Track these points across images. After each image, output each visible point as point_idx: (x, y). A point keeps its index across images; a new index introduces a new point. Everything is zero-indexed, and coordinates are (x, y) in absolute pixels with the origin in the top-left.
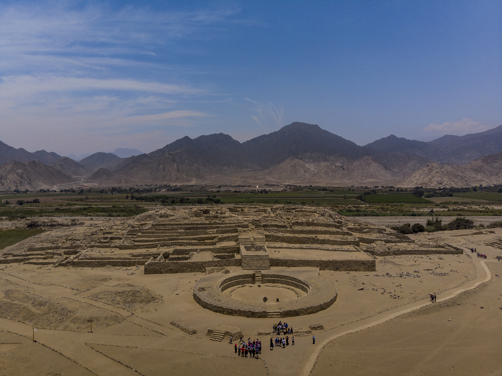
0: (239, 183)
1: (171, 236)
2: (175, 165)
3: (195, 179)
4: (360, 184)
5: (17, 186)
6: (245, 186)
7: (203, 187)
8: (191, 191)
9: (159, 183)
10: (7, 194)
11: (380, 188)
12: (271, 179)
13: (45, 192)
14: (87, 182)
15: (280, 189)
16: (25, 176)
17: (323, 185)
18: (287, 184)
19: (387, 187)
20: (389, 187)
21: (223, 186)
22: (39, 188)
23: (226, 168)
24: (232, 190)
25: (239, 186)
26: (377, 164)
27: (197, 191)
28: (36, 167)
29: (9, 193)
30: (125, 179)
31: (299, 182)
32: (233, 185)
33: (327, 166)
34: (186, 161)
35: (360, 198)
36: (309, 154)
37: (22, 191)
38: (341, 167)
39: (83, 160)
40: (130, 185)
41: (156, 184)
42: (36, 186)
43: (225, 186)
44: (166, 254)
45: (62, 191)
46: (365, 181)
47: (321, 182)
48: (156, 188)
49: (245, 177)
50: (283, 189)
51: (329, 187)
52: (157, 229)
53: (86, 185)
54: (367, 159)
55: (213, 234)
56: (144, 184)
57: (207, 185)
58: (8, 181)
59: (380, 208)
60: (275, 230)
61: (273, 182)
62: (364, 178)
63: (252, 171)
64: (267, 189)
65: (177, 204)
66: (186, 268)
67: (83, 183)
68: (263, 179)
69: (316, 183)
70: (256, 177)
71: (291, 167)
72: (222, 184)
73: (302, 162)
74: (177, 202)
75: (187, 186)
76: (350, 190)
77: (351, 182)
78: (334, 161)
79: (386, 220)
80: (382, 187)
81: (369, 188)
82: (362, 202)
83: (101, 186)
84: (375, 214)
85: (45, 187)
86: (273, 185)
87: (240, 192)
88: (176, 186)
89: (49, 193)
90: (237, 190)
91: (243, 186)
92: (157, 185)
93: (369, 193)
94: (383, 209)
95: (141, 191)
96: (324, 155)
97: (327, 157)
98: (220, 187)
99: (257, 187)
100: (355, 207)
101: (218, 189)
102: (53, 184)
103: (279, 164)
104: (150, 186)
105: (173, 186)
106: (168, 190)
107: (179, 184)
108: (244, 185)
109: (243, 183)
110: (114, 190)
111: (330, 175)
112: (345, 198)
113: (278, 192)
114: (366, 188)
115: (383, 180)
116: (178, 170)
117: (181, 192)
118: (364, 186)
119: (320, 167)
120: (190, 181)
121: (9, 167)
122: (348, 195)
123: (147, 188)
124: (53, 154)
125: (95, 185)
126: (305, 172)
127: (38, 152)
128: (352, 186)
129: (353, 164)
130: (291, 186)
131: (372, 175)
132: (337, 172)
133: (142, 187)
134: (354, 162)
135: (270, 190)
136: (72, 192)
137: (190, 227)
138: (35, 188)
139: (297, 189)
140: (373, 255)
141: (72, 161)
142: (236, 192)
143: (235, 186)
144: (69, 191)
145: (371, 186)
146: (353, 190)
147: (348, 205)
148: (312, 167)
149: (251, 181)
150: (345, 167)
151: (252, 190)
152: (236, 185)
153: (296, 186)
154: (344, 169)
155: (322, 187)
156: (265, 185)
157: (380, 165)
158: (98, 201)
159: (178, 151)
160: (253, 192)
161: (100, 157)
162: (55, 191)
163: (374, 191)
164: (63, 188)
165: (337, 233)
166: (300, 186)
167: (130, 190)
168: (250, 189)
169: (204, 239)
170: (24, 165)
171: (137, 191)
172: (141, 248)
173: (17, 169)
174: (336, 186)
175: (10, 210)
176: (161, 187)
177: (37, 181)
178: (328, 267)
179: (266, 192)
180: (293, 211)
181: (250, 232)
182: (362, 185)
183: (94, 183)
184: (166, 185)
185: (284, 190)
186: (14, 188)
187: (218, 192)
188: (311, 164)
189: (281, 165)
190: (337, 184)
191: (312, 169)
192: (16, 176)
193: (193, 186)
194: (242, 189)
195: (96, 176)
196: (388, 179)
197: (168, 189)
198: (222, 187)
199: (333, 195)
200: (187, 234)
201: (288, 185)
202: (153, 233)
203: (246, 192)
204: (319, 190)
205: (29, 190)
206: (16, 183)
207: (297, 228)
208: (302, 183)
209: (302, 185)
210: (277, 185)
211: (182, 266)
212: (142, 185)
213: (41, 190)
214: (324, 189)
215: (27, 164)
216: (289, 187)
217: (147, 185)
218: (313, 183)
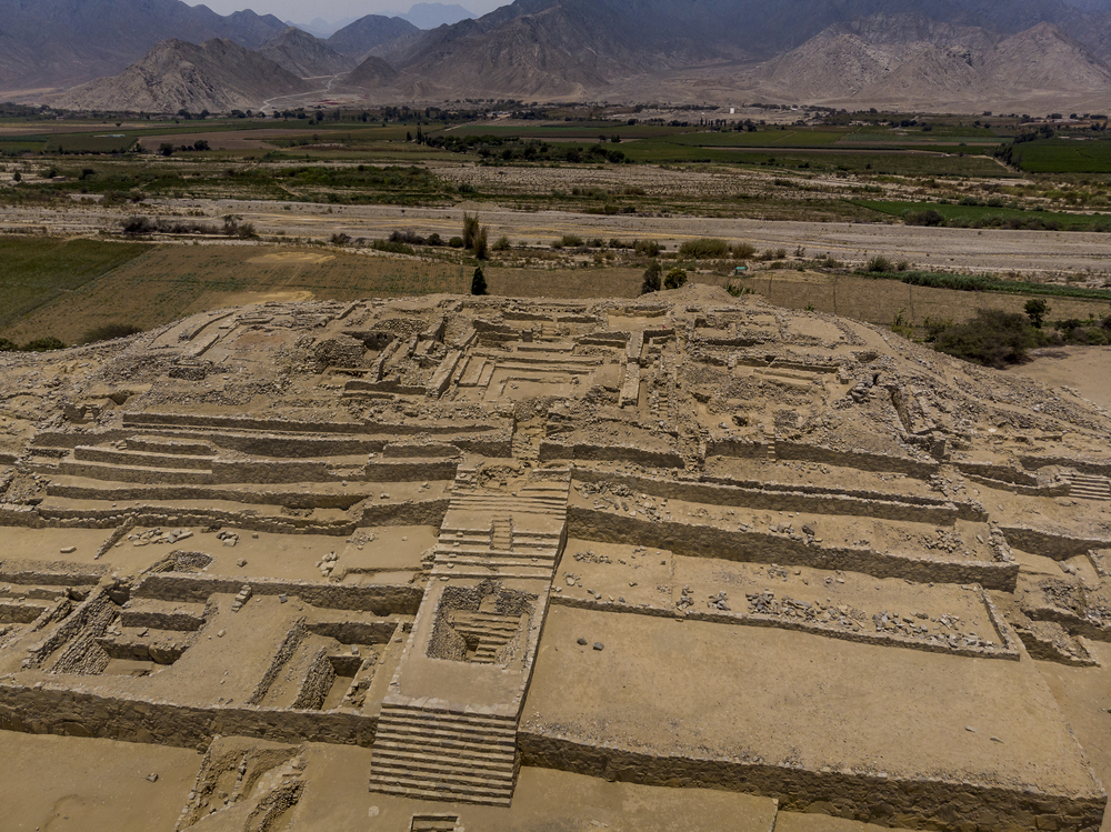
0: (690, 99)
1: (182, 478)
2: (537, 48)
3: (580, 86)
4: (1010, 105)
5: (183, 102)
6: (702, 109)
7: (597, 108)
8: (567, 120)
9: (498, 96)
10: (166, 120)
11: (1066, 119)
12: (772, 90)
13: (242, 116)
14: (337, 91)
15: (789, 120)
16: (198, 77)
17: (904, 109)
18: (810, 103)
19: (1086, 116)
20: (1093, 117)
21: (646, 107)
22: (230, 108)
23: (661, 55)
24: (668, 117)
25: (687, 108)
26: (1066, 48)
27: (581, 119)
28: (224, 53)
29: (170, 117)
30: (420, 85)
31: (844, 97)
32: (674, 104)
33: (926, 55)
34: (565, 38)
35: (1005, 154)
36: (879, 18)
37: (195, 115)
38: (964, 56)
39: (336, 33)
40: (432, 101)
41: (489, 98)
42: (224, 102)
43: (652, 107)
44: (116, 587)
45: (277, 115)
46: (1025, 97)
47: (902, 99)
48: (487, 111)
49: (705, 83)
50: (796, 119)
51: (920, 115)
52: (132, 445)
53: (334, 98)
54: (1042, 34)
55: (351, 479)
56: (462, 99)
57: (610, 102)
58: (165, 90)
59: (1062, 196)
60: (622, 480)
61: (775, 95)
62: (1021, 87)
63: (726, 65)
64: (756, 118)
65: (517, 162)
66: (130, 724)
67: (328, 93)
68: (750, 88)
69: (890, 100)
70: (733, 82)
71: (828, 55)
72: (643, 102)
73: (858, 43)
74: (516, 157)
75: (560, 105)
76: (981, 126)
77: (984, 98)
78: (947, 37)
79: (1081, 244)
80: (1073, 116)
81: (1033, 120)
82: (1010, 169)
83: (366, 102)
84: (1047, 221)
85: (242, 104)
86: (775, 107)
87: (685, 124)
88: (535, 104)
89: (249, 119)
90: (679, 120)
91: (697, 108)
92: (492, 101)
93: (1032, 138)
94: (1071, 198)
95: (452, 117)
96: (921, 22)
97: (931, 27)
98: (638, 109)
99: (732, 111)
100: (986, 188)
101: (633, 116)
102: (262, 95)
103: (797, 45)
104: (477, 102)
105: (527, 105)
106: (514, 117)
107: (541, 100)
108: (700, 103)
109: (700, 97)
110: (390, 113)
111: (930, 79)
112: (963, 151)
113: (783, 128)
114: (1026, 118)
115: (1077, 95)
116: (543, 64)
117: (543, 122)
118: (1020, 112)
119: (907, 55)
120: (569, 91)
121: (164, 55)
122: (971, 143)
123: (468, 107)
124: (271, 20)
125: (353, 99)
126: (864, 69)
127: (237, 14)
128: (987, 114)
129: (1000, 45)
130: (819, 109)
131: (1047, 78)
132: (950, 72)
133: (458, 107)
134: (1001, 40)
135: (763, 122)
136: (300, 117)
137: (265, 442)
138: (221, 106)
139: (836, 119)
140: (1072, 633)
141: (309, 38)
142: (675, 124)
143: (677, 108)
144: (294, 116)
145: (1040, 114)
146: (987, 126)
147: (967, 178)
148: (883, 56)
149: (719, 94)
150: (975, 55)
151: (718, 121)
152: (682, 103)
153: (833, 111)
154: (970, 63)
155: (902, 116)
156: (754, 105)
157: (1077, 50)
158: (337, 148)
159: (546, 12)
160: (719, 126)
161: (374, 27)
162: (264, 115)
163: (1047, 131)
164: (280, 108)
165: (915, 510)
166: (844, 110)
167: (428, 115)
168: (713, 117)
169: (310, 503)
170: (199, 49)
171: (444, 117)
172: (63, 526)
173: (181, 60)
174: (942, 111)
175: (124, 175)
176: (500, 107)
177: (225, 90)
178: (826, 799)
179: (751, 127)
180: (733, 357)
181: (510, 480)
182: (1014, 110)
183: (353, 93)
184: (512, 102)
185: (801, 123)
186: (178, 107)
187: (632, 122)
188: (884, 47)
189: (801, 50)
190: (945, 104)
191: (884, 62)
192: (179, 76)
193: (575, 104)
194: (692, 117)
195: (360, 76)
196: (1091, 89)
197: (514, 113)
198: (644, 110)
199: (932, 141)
200: (245, 474)
201: (813, 108)
202: (116, 459)
203: (701, 125)
204: (893, 125)
205: (210, 111)
206: (182, 95)
207: (727, 469)
208: (850, 101)
209: (851, 108)
210: (784, 107)
211: (112, 714)
212: (458, 101)
213: (234, 112)
214: (906, 122)
215: (204, 46)
216: (813, 114)
217: (470, 101)
218: (880, 101)
